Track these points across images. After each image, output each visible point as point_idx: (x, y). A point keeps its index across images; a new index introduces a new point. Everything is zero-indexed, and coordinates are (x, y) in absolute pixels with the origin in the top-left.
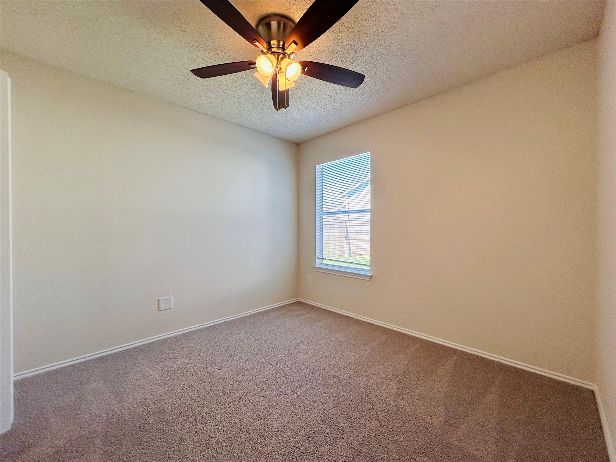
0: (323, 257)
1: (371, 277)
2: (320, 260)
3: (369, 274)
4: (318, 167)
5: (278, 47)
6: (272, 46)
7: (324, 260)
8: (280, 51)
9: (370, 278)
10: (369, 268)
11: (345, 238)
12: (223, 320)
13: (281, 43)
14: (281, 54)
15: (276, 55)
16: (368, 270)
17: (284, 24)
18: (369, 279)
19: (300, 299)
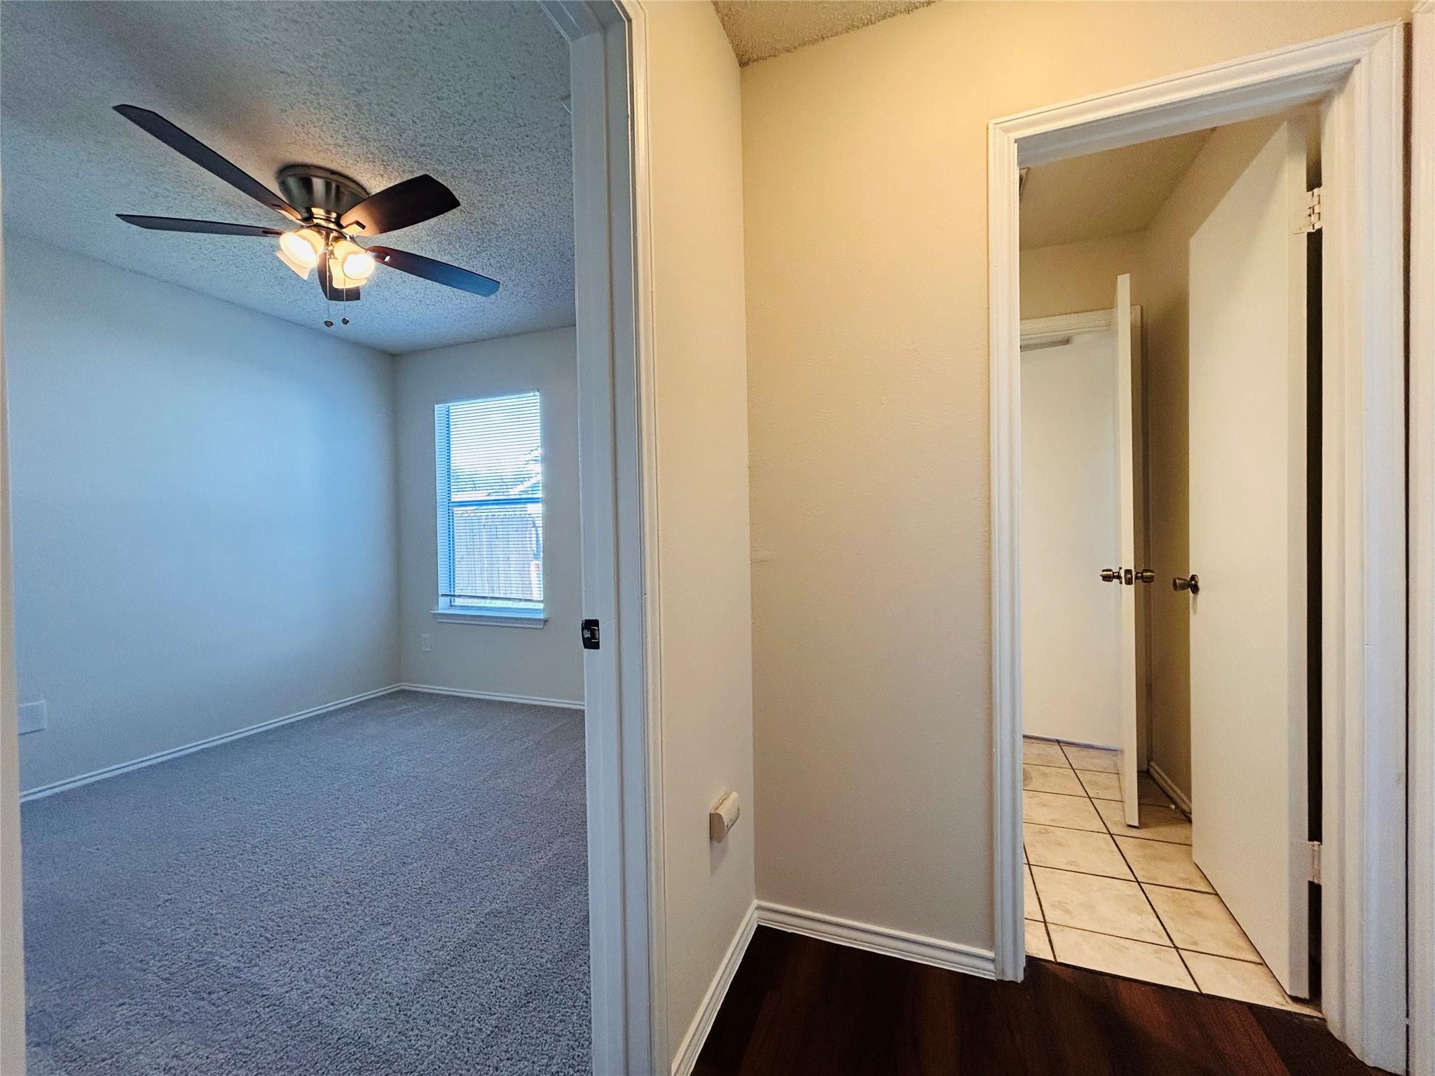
0: (456, 591)
1: (546, 621)
2: (448, 599)
3: (542, 616)
4: (439, 409)
5: (328, 220)
6: (315, 216)
7: (457, 599)
8: (332, 226)
9: (544, 624)
10: (541, 606)
11: (532, 556)
12: (199, 745)
13: (334, 215)
14: (334, 232)
15: (324, 232)
16: (539, 610)
17: (338, 187)
18: (541, 627)
19: (406, 686)
